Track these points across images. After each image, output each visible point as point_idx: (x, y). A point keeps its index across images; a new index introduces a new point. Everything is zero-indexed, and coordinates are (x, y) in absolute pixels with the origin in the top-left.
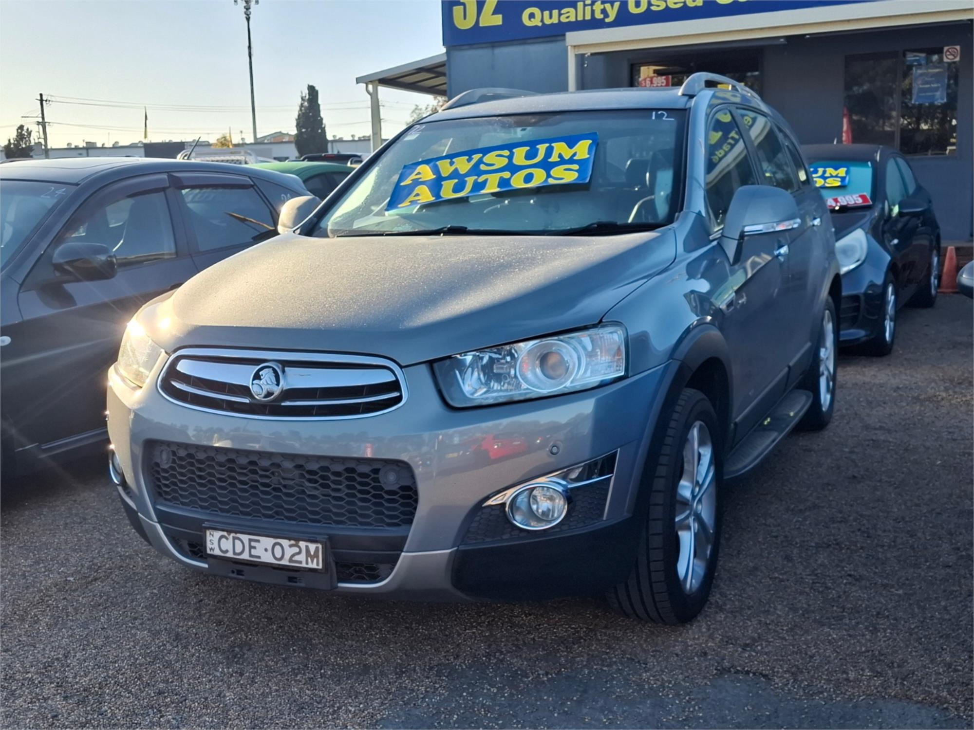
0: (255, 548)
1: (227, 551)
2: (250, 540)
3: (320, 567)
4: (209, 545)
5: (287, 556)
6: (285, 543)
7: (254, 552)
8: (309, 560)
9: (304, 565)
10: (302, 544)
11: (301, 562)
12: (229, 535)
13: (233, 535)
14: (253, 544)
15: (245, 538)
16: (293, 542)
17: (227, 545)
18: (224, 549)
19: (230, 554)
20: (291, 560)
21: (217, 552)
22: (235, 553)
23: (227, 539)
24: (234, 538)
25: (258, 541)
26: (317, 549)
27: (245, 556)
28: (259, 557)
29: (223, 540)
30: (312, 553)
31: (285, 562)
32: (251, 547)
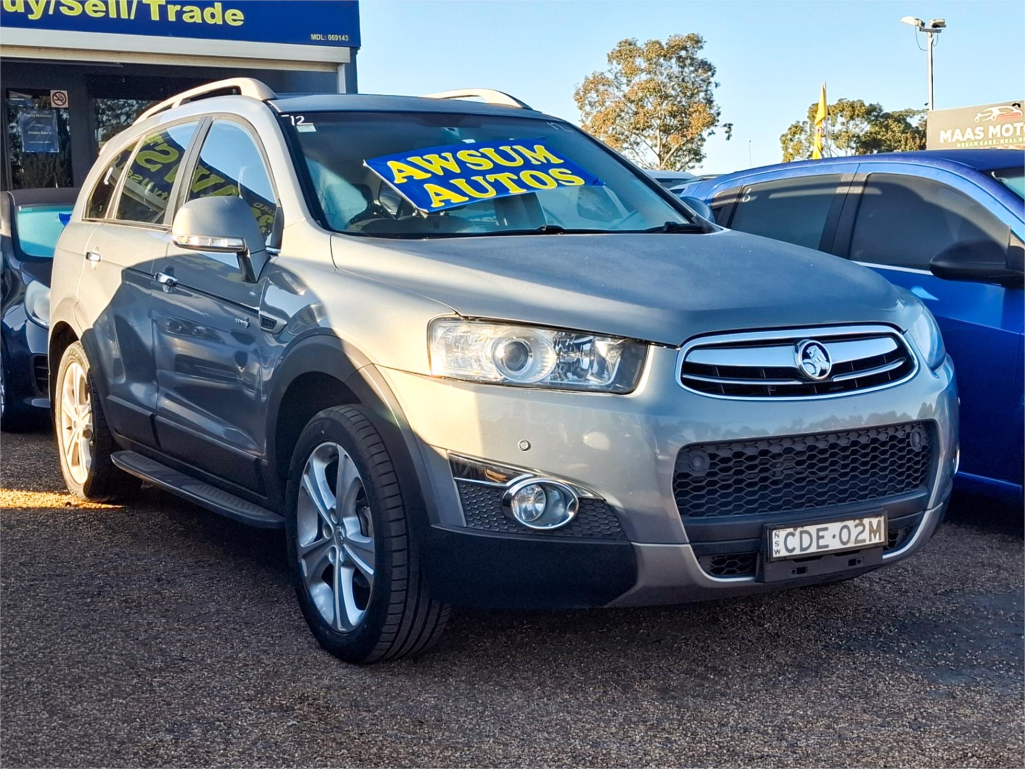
0: (823, 537)
1: (794, 549)
2: (818, 530)
3: (883, 540)
4: (775, 548)
5: (853, 538)
6: (851, 524)
7: (822, 542)
8: (872, 535)
9: (868, 542)
10: (866, 521)
11: (864, 541)
12: (795, 530)
13: (799, 529)
14: (821, 534)
15: (812, 529)
16: (857, 521)
17: (793, 542)
18: (790, 547)
19: (797, 552)
20: (856, 541)
21: (784, 553)
22: (802, 549)
23: (793, 534)
24: (801, 533)
25: (826, 529)
26: (879, 522)
27: (813, 549)
28: (827, 546)
29: (790, 538)
30: (875, 527)
31: (851, 545)
32: (819, 538)
